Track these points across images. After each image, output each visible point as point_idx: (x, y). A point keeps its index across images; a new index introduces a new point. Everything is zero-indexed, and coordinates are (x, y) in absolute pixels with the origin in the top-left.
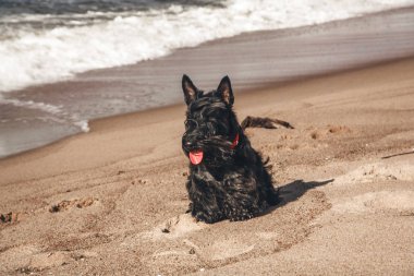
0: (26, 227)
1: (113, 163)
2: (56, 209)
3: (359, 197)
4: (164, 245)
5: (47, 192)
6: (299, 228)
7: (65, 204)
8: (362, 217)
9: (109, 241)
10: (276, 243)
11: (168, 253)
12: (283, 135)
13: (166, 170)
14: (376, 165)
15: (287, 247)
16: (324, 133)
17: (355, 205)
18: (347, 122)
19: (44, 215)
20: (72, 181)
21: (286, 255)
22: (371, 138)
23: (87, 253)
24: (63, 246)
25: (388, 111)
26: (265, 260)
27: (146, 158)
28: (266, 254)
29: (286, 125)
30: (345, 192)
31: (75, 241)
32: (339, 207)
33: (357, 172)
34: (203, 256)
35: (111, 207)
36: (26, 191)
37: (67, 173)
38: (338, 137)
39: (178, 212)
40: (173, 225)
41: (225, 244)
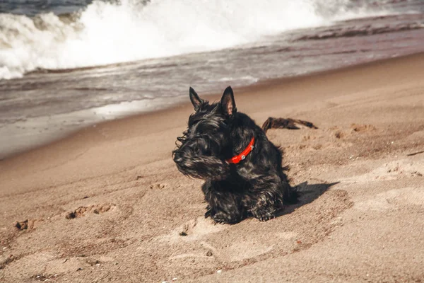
0: (41, 234)
1: (132, 168)
2: (73, 216)
3: (382, 194)
4: (181, 248)
5: (65, 199)
6: (320, 227)
7: (82, 210)
8: (385, 215)
9: (125, 246)
10: (296, 244)
11: (185, 255)
12: (306, 135)
14: (401, 162)
15: (307, 246)
16: (348, 132)
17: (377, 203)
18: (373, 120)
19: (60, 222)
20: (89, 188)
21: (306, 254)
22: (398, 136)
23: (103, 258)
24: (79, 252)
25: (415, 108)
26: (284, 260)
28: (283, 254)
29: (310, 125)
30: (368, 190)
31: (91, 247)
32: (360, 205)
33: (382, 170)
34: (221, 259)
35: (128, 212)
36: (43, 198)
37: (85, 180)
38: (363, 136)
39: (196, 215)
40: (191, 228)
41: (243, 245)
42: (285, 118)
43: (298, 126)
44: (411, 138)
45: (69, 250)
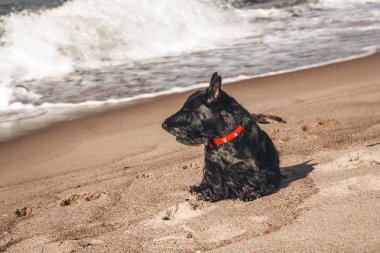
0: (39, 220)
1: (120, 159)
2: (67, 203)
3: (344, 182)
4: (164, 231)
5: (60, 187)
6: (288, 211)
7: (75, 198)
8: (346, 200)
9: (114, 230)
10: (267, 226)
11: (167, 238)
12: (276, 129)
13: (168, 164)
14: (360, 152)
15: (277, 228)
16: (313, 126)
17: (340, 189)
18: (336, 115)
19: (55, 211)
20: (82, 178)
21: (276, 236)
22: (358, 129)
23: (94, 241)
24: (72, 236)
25: (373, 104)
26: (257, 241)
27: (150, 154)
28: (255, 235)
29: (279, 120)
30: (331, 178)
31: (83, 231)
32: (325, 191)
33: (344, 159)
34: (200, 240)
35: (117, 199)
36: (40, 188)
37: (77, 171)
38: (327, 128)
39: (177, 201)
40: (173, 213)
41: (220, 228)
42: (257, 113)
44: (370, 131)
45: (63, 234)
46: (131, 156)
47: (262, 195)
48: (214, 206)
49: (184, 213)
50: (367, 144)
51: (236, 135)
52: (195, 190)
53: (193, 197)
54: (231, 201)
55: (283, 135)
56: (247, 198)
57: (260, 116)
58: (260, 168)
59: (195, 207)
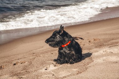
0: (6, 70)
1: (32, 51)
2: (15, 64)
3: (102, 58)
4: (45, 73)
5: (13, 60)
6: (84, 67)
7: (17, 63)
8: (102, 64)
9: (29, 73)
10: (77, 72)
11: (46, 76)
12: (81, 41)
13: (47, 52)
14: (107, 49)
15: (81, 73)
16: (92, 41)
17: (100, 60)
18: (99, 37)
19: (11, 67)
20: (20, 57)
21: (80, 75)
22: (106, 42)
23: (23, 77)
24: (16, 75)
25: (111, 34)
26: (74, 77)
27: (41, 49)
28: (74, 75)
29: (82, 39)
30: (98, 57)
31: (20, 73)
32: (96, 61)
33: (101, 51)
34: (57, 76)
35: (30, 63)
36: (6, 60)
37: (18, 54)
38: (96, 42)
39: (49, 64)
40: (48, 68)
41: (63, 73)
42: (75, 37)
43: (78, 39)
44: (110, 42)
45: (14, 74)
46: (35, 50)
47: (76, 62)
48: (61, 66)
49: (52, 68)
50: (109, 46)
51: (69, 44)
52: (55, 60)
53: (55, 63)
54: (66, 64)
55: (83, 43)
56: (71, 63)
57: (76, 38)
58: (76, 54)
59: (55, 66)
